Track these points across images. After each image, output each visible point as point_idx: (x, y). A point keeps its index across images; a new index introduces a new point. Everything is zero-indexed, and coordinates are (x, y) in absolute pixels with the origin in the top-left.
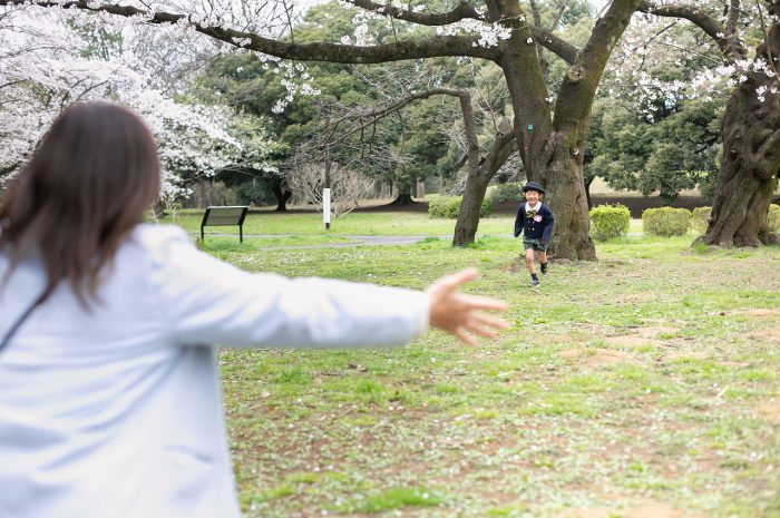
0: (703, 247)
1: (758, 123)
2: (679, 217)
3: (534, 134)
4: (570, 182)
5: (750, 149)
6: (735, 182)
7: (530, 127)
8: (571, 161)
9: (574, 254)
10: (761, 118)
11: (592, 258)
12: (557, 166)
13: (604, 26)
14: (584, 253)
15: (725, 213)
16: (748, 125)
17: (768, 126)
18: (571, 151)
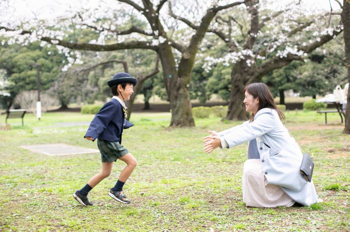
0: (227, 121)
1: (245, 74)
2: (206, 110)
3: (172, 79)
4: (186, 97)
5: (242, 84)
6: (237, 96)
7: (170, 76)
8: (186, 89)
9: (188, 124)
10: (246, 72)
11: (194, 125)
12: (181, 91)
13: (195, 38)
14: (191, 124)
15: (234, 108)
16: (242, 74)
17: (249, 75)
18: (186, 85)
